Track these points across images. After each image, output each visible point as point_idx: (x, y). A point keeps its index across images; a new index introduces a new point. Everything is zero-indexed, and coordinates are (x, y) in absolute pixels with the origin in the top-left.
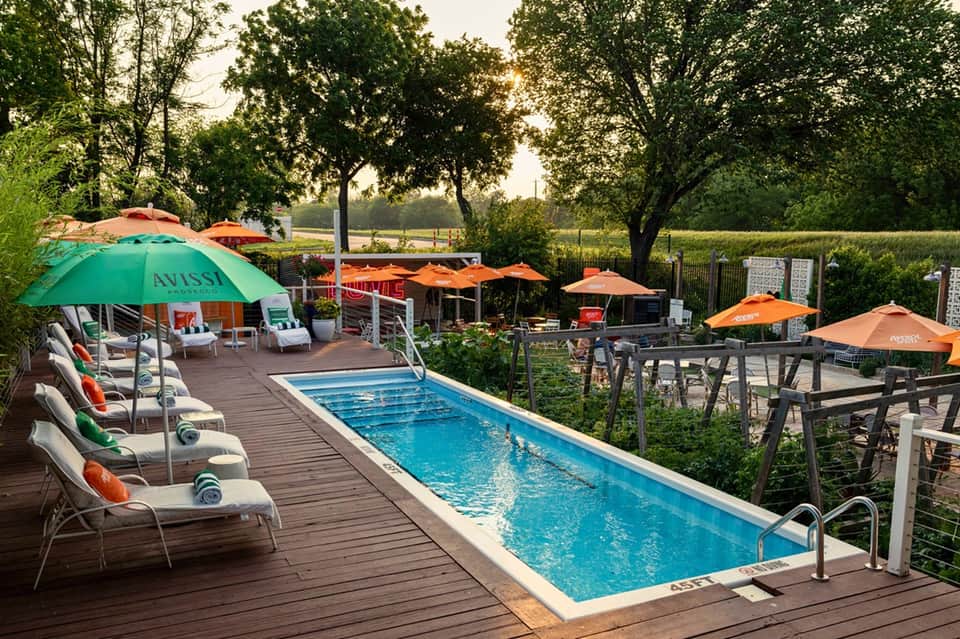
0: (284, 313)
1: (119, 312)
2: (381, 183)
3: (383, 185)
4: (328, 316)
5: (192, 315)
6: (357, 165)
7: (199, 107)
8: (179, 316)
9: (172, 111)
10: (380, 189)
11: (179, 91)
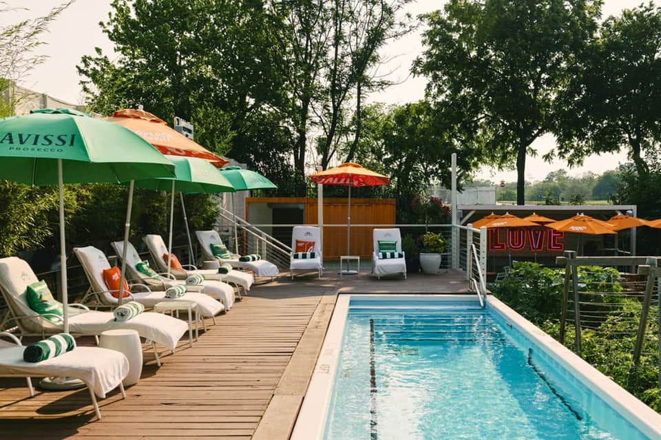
0: (393, 246)
1: (274, 250)
2: (560, 148)
3: (563, 150)
4: (433, 250)
5: (312, 244)
6: (535, 132)
7: (386, 84)
8: (300, 245)
9: (364, 89)
10: (560, 153)
11: (370, 72)
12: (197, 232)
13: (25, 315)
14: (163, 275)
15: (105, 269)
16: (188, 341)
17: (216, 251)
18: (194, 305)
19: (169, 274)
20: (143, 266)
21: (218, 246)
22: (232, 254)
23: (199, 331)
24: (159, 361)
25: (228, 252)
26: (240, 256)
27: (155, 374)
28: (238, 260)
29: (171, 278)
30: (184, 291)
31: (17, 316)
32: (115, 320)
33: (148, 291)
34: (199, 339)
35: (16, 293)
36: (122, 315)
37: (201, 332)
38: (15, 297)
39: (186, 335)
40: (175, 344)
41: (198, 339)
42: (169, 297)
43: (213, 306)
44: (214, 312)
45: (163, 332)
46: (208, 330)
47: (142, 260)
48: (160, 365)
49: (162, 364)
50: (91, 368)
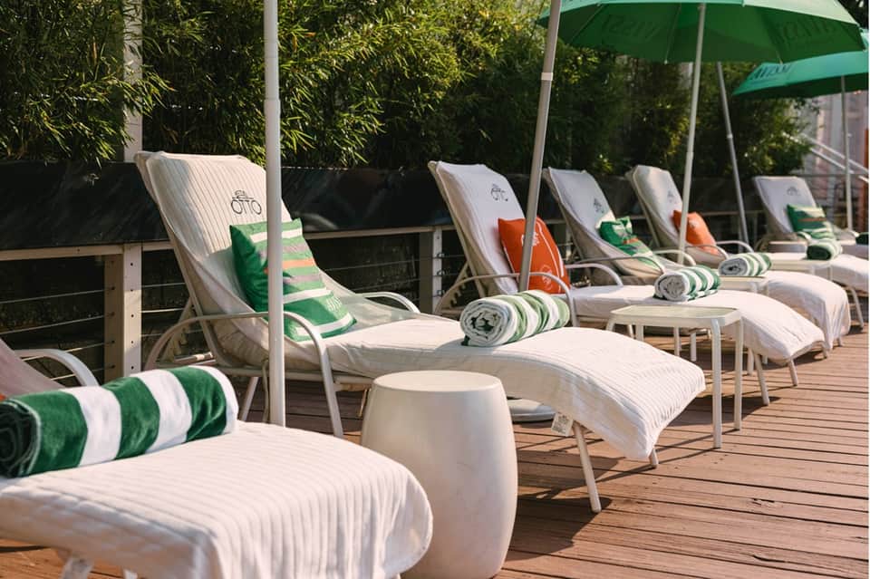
12: (757, 179)
13: (222, 312)
14: (667, 256)
15: (507, 218)
16: (707, 429)
17: (799, 221)
18: (729, 319)
19: (681, 253)
20: (616, 228)
21: (806, 210)
22: (837, 230)
23: (745, 400)
24: (594, 491)
25: (827, 224)
26: (857, 235)
27: (571, 544)
28: (853, 242)
29: (687, 263)
30: (710, 285)
31: (205, 314)
32: (465, 342)
33: (614, 283)
34: (746, 424)
35: (203, 246)
36: (488, 328)
37: (752, 404)
38: (198, 258)
39: (699, 408)
40: (652, 438)
41: (742, 424)
42: (664, 298)
43: (792, 332)
44: (794, 348)
45: (613, 395)
46: (773, 399)
47: (617, 216)
48: (597, 506)
49: (605, 502)
50: (192, 536)
